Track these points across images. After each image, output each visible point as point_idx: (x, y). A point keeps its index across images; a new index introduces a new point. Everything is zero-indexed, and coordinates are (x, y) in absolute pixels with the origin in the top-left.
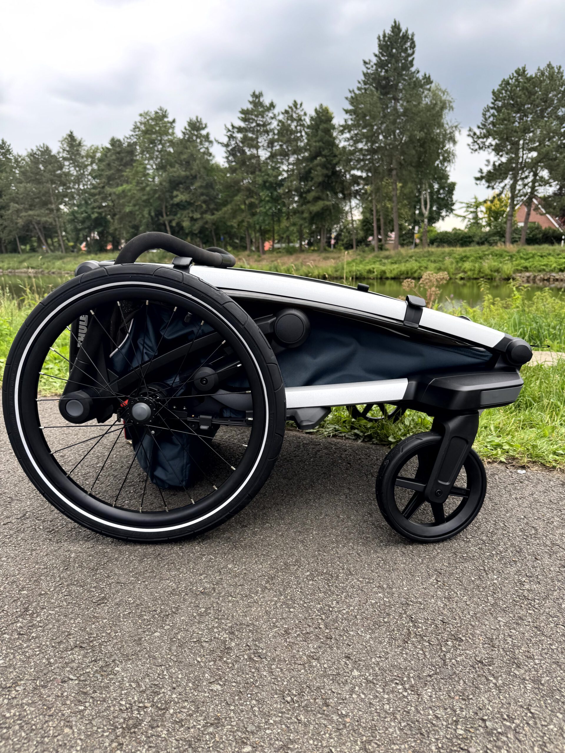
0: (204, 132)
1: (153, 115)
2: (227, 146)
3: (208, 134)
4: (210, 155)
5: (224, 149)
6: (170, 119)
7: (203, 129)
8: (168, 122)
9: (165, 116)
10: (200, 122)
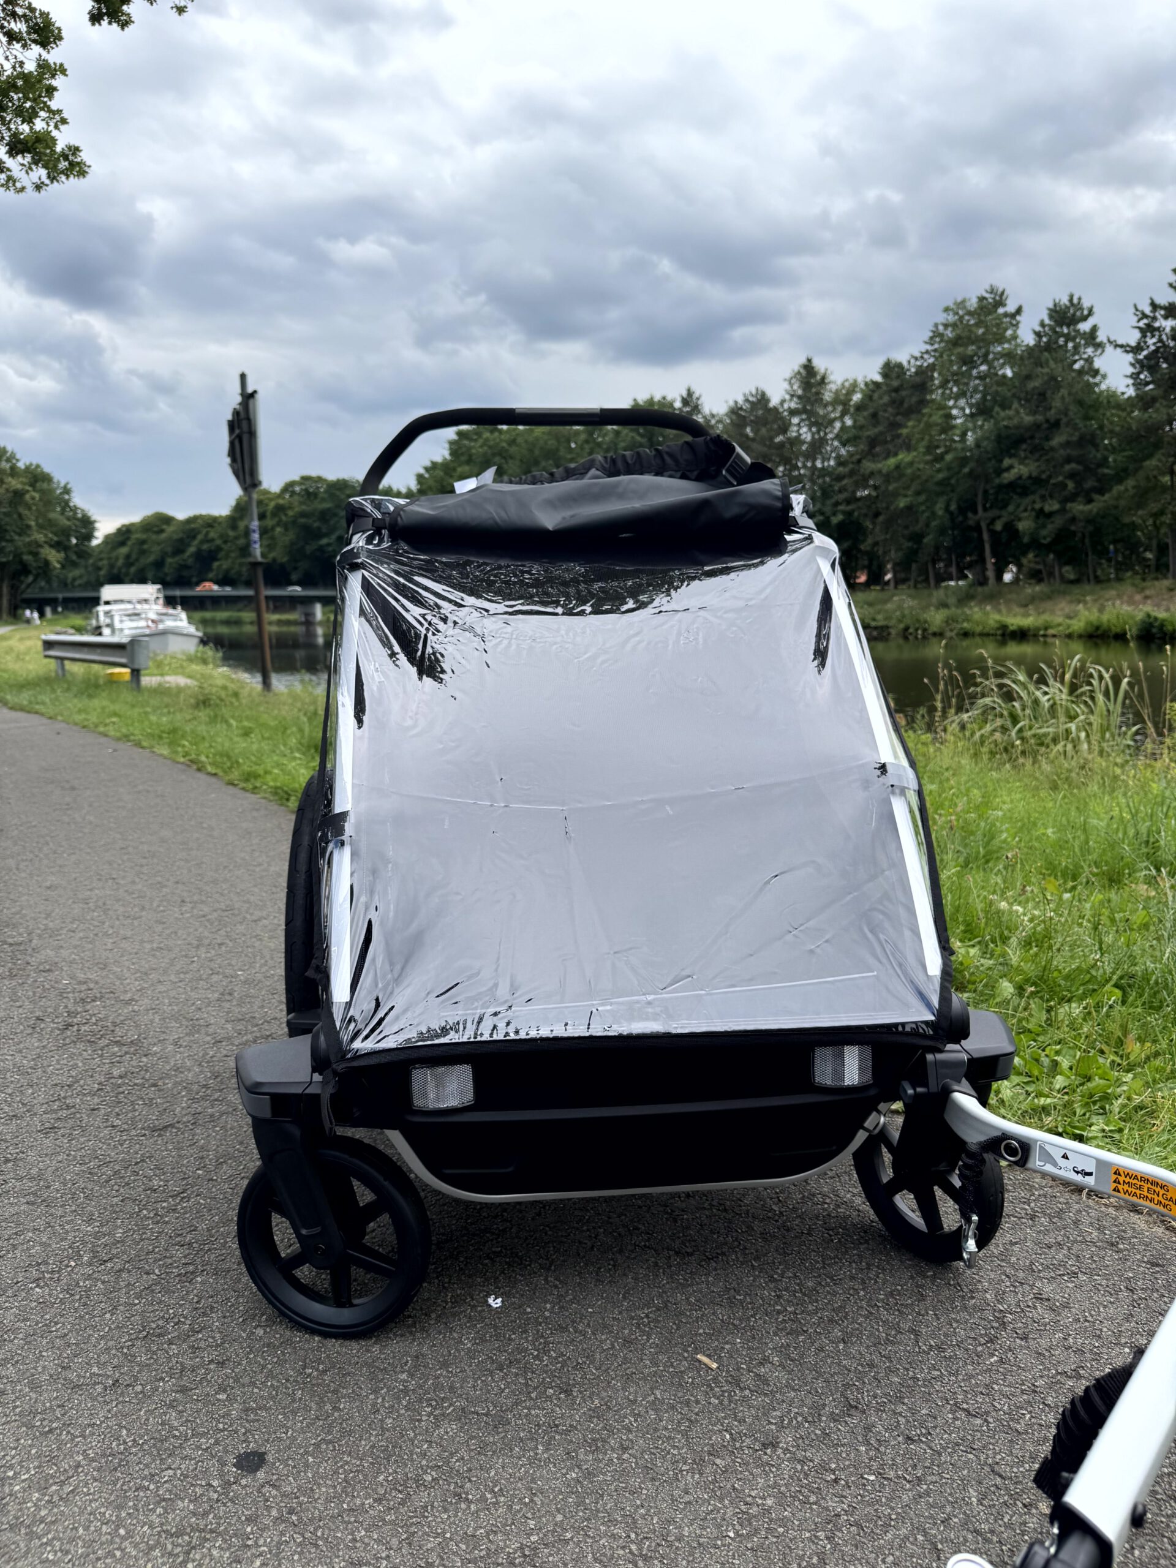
0: (1084, 327)
1: (973, 303)
2: (1136, 349)
3: (1094, 329)
4: (1096, 372)
5: (1130, 357)
6: (1011, 308)
7: (1085, 318)
8: (1006, 315)
9: (1000, 302)
10: (1078, 306)
